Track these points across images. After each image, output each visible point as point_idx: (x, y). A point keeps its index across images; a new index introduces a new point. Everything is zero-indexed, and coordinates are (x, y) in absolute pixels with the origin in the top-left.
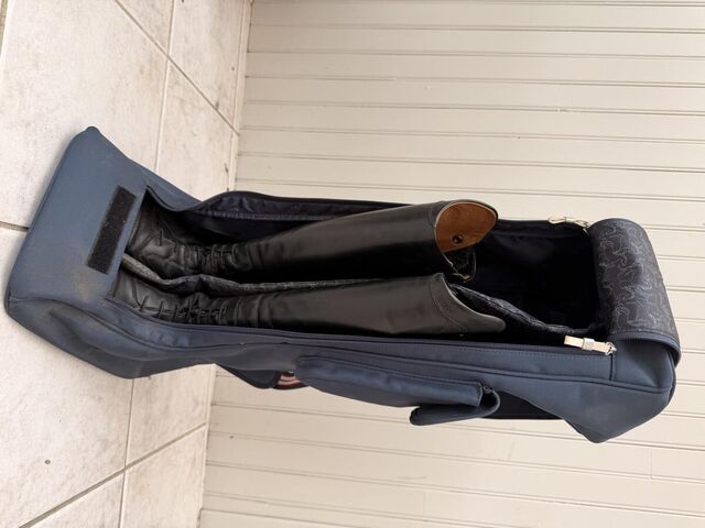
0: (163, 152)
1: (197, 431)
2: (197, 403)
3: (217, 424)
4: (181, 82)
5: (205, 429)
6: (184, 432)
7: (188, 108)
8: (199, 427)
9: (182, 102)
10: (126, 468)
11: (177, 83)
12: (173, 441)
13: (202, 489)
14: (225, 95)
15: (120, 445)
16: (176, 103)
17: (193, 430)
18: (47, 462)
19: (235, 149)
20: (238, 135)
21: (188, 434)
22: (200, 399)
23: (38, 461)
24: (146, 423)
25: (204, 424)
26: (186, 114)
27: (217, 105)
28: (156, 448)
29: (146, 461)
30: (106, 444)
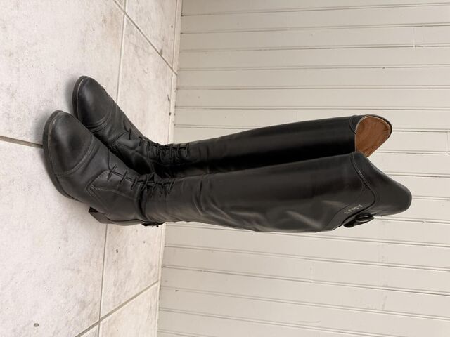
0: (122, 83)
1: (152, 287)
2: (151, 267)
3: (166, 281)
4: (135, 33)
5: (158, 285)
6: (143, 289)
7: (140, 52)
8: (154, 284)
9: (136, 47)
10: (100, 320)
11: (132, 33)
12: (136, 296)
13: (157, 329)
14: (167, 45)
15: (95, 304)
16: (132, 48)
17: (150, 287)
18: (36, 325)
19: (174, 86)
20: (176, 74)
21: (146, 289)
22: (154, 265)
23: (29, 324)
24: (115, 286)
25: (157, 282)
26: (139, 57)
27: (161, 51)
28: (123, 302)
29: (115, 313)
30: (84, 305)
